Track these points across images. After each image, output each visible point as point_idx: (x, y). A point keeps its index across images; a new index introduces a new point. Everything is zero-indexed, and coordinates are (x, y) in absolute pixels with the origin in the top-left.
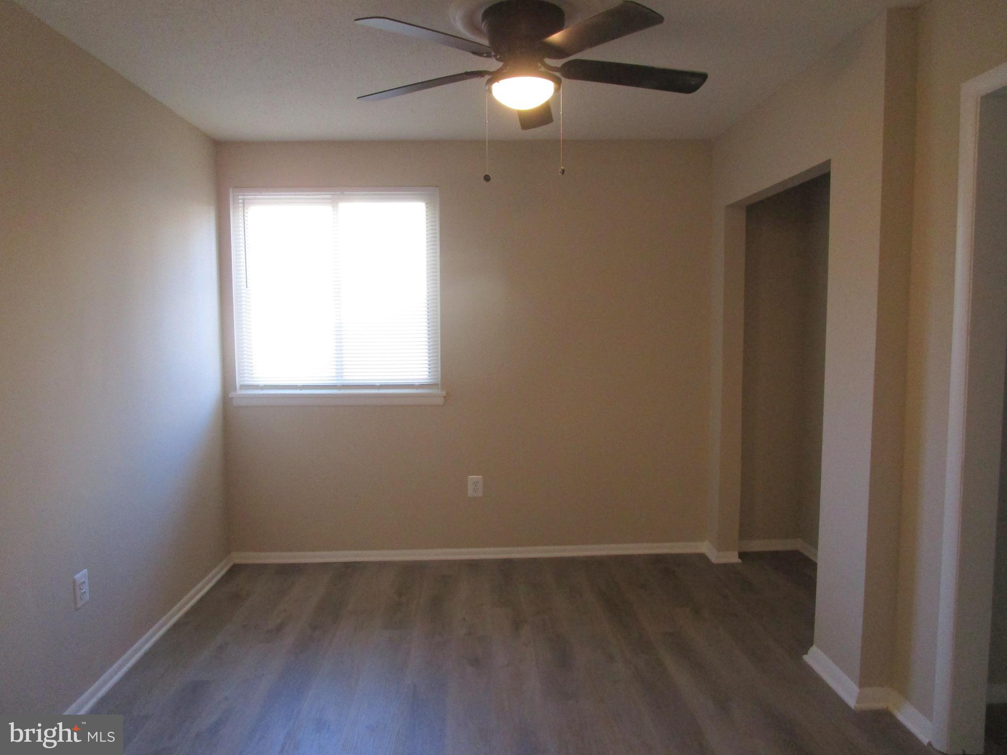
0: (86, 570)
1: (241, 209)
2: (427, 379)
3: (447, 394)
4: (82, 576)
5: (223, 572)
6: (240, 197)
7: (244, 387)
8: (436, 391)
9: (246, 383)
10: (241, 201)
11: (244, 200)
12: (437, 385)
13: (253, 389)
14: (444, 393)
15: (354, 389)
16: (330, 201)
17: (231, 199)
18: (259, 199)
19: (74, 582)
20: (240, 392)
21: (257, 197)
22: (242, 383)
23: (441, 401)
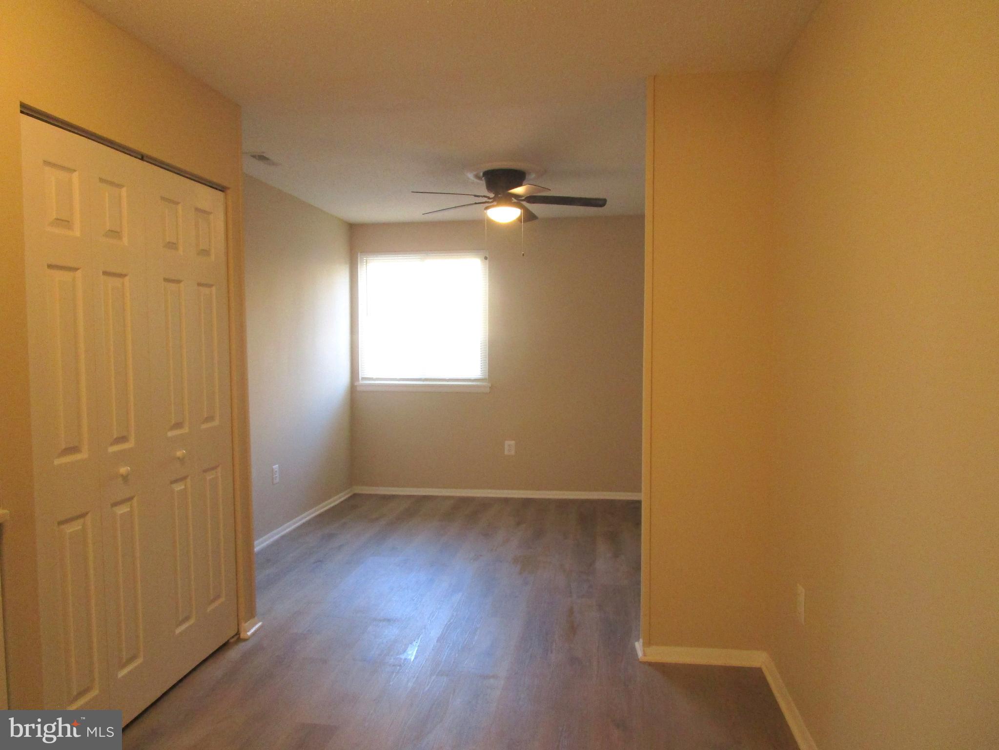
0: (277, 465)
1: (365, 266)
2: (479, 375)
3: (492, 385)
4: (276, 467)
5: (347, 496)
6: (365, 258)
7: (363, 379)
8: (486, 383)
9: (365, 376)
10: (365, 261)
11: (366, 260)
12: (486, 379)
13: (369, 380)
14: (490, 385)
15: (431, 381)
16: (419, 259)
17: (359, 260)
18: (376, 259)
19: (273, 470)
20: (361, 382)
21: (375, 258)
22: (363, 376)
23: (488, 390)
